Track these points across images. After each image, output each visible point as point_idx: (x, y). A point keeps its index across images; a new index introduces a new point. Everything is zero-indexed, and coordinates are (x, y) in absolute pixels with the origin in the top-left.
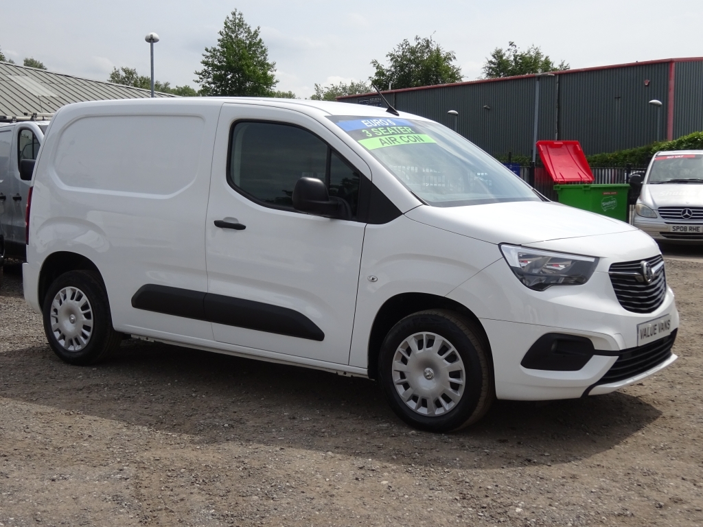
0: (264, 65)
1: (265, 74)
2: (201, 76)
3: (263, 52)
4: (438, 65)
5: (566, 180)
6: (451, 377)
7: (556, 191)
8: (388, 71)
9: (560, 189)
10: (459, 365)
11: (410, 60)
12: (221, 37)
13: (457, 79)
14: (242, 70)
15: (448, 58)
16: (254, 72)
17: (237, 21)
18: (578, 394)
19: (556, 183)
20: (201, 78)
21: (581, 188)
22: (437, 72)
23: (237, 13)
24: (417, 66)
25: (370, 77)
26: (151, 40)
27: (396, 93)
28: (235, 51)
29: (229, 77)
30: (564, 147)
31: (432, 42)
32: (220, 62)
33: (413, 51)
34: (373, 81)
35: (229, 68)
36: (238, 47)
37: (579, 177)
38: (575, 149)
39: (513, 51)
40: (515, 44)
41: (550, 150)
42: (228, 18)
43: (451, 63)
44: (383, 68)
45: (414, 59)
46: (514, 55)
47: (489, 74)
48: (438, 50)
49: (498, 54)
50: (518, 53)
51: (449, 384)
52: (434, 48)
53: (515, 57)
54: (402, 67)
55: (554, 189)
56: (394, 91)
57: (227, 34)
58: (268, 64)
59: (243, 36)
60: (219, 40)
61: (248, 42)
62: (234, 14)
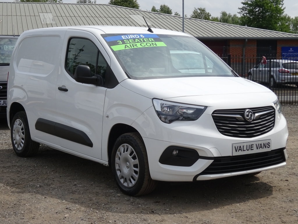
1: (277, 7)
2: (242, 10)
6: (134, 167)
10: (137, 161)
18: (191, 179)
29: (257, 10)
35: (257, 5)
51: (133, 171)
58: (280, 1)
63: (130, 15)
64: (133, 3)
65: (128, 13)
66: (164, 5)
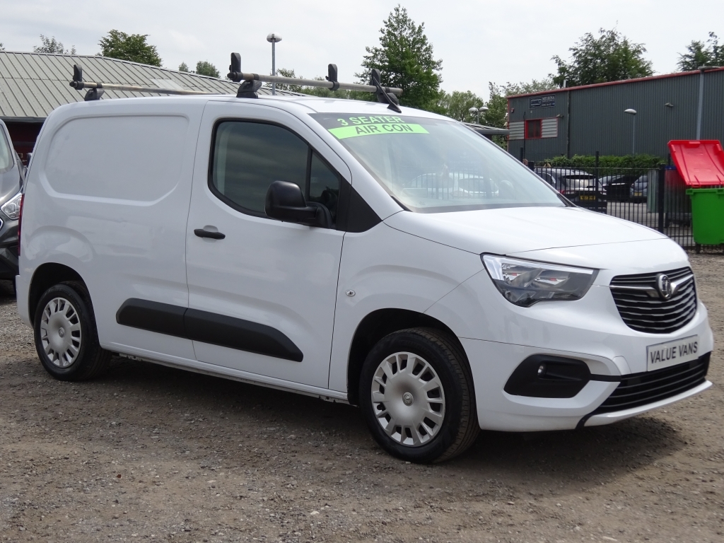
0: (430, 64)
1: (429, 73)
2: (363, 78)
3: (428, 49)
4: (626, 59)
5: (701, 184)
7: (689, 196)
8: (570, 67)
9: (692, 194)
11: (594, 55)
12: (383, 35)
13: (648, 75)
14: (404, 69)
15: (637, 51)
16: (418, 71)
17: (401, 17)
19: (690, 186)
20: (363, 80)
21: (715, 192)
22: (625, 67)
23: (400, 9)
24: (603, 60)
25: (550, 75)
26: (273, 40)
27: (570, 91)
28: (398, 49)
29: (391, 77)
30: (702, 147)
31: (618, 35)
32: (381, 62)
33: (597, 46)
34: (554, 79)
35: (392, 68)
36: (401, 44)
37: (717, 180)
38: (715, 149)
39: (712, 42)
40: (715, 34)
41: (684, 149)
42: (391, 14)
43: (640, 56)
44: (565, 63)
45: (599, 54)
46: (714, 47)
47: (685, 69)
48: (625, 43)
49: (697, 47)
50: (720, 45)
52: (620, 41)
53: (716, 48)
54: (586, 62)
55: (687, 193)
56: (568, 89)
57: (389, 33)
58: (433, 63)
59: (406, 33)
60: (381, 39)
61: (411, 39)
62: (398, 10)
63: (153, 80)
64: (150, 57)
65: (148, 76)
66: (206, 63)
